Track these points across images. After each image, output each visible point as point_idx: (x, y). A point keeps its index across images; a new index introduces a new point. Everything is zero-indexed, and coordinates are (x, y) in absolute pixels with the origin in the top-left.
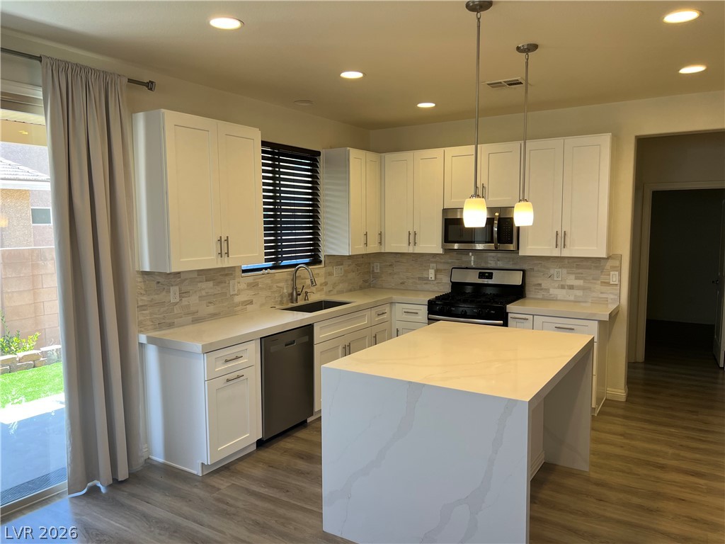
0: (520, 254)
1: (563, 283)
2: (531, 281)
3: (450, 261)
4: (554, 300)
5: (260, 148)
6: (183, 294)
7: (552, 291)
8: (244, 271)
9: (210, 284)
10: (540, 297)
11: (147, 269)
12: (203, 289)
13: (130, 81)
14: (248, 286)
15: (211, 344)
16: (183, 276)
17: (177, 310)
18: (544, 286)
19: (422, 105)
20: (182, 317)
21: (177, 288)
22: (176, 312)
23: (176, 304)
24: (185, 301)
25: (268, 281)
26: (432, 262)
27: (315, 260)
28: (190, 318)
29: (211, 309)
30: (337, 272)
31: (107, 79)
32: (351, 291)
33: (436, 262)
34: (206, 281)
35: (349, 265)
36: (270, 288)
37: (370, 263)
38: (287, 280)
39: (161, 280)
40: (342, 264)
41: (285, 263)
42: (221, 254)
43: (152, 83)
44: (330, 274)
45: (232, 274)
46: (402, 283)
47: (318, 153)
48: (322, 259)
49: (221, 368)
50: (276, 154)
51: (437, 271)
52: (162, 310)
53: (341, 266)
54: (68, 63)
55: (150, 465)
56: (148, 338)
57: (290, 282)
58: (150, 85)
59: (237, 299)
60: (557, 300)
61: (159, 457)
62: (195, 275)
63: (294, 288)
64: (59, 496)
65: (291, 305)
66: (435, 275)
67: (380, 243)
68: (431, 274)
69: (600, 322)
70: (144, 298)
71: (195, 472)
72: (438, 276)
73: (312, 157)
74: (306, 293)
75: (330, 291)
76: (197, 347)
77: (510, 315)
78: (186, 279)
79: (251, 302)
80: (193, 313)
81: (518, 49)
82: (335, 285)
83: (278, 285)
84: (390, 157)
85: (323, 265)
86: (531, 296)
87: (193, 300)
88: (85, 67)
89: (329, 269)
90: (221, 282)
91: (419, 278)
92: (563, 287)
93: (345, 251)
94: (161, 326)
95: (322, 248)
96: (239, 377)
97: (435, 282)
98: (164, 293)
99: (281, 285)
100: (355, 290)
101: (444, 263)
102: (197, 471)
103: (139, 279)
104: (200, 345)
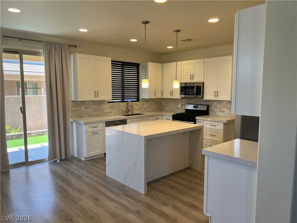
0: (204, 99)
1: (221, 110)
2: (211, 109)
3: (186, 101)
4: (218, 116)
5: (111, 63)
6: (86, 108)
7: (218, 113)
8: (109, 102)
9: (96, 106)
10: (214, 115)
11: (73, 100)
12: (93, 107)
13: (69, 45)
14: (110, 107)
15: (87, 122)
16: (86, 103)
17: (84, 113)
18: (215, 111)
19: (168, 47)
20: (85, 115)
21: (84, 106)
22: (83, 113)
23: (84, 111)
24: (87, 110)
25: (118, 106)
26: (180, 102)
27: (138, 100)
28: (88, 115)
29: (96, 113)
30: (146, 105)
31: (61, 46)
32: (152, 111)
33: (181, 102)
34: (94, 104)
35: (152, 102)
36: (118, 108)
37: (161, 102)
38: (125, 106)
39: (78, 104)
40: (149, 102)
41: (125, 100)
42: (95, 96)
43: (76, 45)
44: (143, 105)
45: (104, 103)
46: (171, 109)
47: (139, 64)
48: (140, 100)
49: (90, 129)
50: (123, 65)
51: (181, 105)
52: (79, 112)
53: (148, 103)
54: (50, 42)
55: (73, 157)
56: (73, 120)
57: (126, 107)
58: (75, 46)
59: (106, 111)
60: (219, 116)
61: (76, 156)
62: (90, 102)
63: (127, 109)
64: (46, 161)
65: (125, 114)
66: (181, 107)
67: (162, 95)
68: (180, 106)
69: (224, 123)
70: (73, 108)
71: (83, 160)
72: (182, 107)
73: (137, 65)
74: (132, 111)
75: (143, 111)
76: (82, 122)
77: (197, 120)
78: (87, 104)
79: (111, 112)
80: (90, 114)
81: (174, 31)
82: (145, 109)
83: (121, 107)
84: (165, 65)
85: (140, 102)
86: (211, 115)
87: (90, 110)
88: (55, 43)
89: (143, 103)
90: (100, 105)
91: (176, 107)
92: (221, 111)
93: (146, 97)
94: (78, 117)
95: (140, 96)
96: (97, 133)
97: (181, 109)
98: (80, 107)
99: (122, 107)
100: (154, 111)
101: (184, 102)
102: (83, 159)
103: (72, 103)
104: (83, 122)
